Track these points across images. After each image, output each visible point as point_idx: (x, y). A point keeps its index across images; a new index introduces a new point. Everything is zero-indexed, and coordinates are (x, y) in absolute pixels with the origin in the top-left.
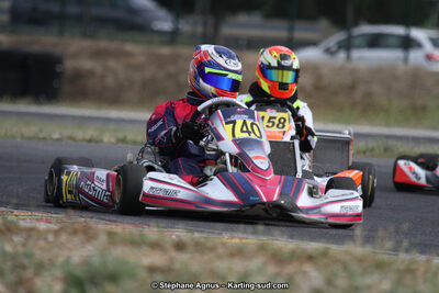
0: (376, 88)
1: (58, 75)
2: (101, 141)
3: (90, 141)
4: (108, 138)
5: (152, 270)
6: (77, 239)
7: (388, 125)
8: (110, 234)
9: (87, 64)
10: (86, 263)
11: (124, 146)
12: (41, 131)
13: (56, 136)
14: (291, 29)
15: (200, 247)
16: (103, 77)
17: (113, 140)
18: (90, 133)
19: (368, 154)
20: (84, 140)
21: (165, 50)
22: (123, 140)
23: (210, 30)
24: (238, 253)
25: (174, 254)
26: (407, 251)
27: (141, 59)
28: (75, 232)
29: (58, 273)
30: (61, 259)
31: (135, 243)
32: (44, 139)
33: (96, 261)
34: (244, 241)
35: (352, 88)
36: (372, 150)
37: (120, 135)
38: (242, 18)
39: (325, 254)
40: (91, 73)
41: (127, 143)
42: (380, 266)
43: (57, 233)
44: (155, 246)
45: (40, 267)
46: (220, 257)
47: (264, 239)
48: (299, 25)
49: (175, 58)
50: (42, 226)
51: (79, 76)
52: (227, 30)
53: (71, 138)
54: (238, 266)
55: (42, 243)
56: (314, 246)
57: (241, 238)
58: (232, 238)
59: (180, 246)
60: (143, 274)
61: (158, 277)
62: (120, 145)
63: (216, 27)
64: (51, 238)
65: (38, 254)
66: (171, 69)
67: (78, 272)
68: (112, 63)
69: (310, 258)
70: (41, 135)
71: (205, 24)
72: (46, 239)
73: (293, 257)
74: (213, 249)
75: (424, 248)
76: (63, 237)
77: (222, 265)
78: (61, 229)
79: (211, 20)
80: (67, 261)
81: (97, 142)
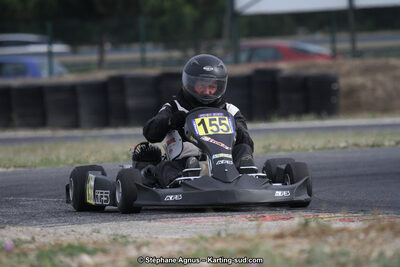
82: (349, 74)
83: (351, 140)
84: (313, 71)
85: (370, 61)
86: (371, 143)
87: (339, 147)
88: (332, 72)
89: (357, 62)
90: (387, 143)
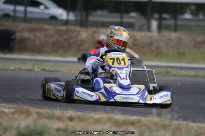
0: (162, 44)
1: (13, 40)
2: (34, 71)
3: (28, 70)
4: (37, 69)
5: (58, 130)
6: (23, 116)
7: (168, 61)
8: (38, 114)
9: (26, 35)
10: (27, 127)
11: (44, 72)
12: (5, 66)
13: (12, 68)
14: (122, 17)
15: (81, 119)
16: (34, 41)
17: (39, 70)
18: (28, 66)
19: (158, 75)
20: (26, 70)
21: (63, 28)
22: (44, 70)
23: (84, 18)
24: (98, 121)
25: (68, 122)
26: (177, 120)
27: (52, 32)
28: (22, 113)
29: (14, 132)
30: (15, 126)
31: (50, 118)
32: (7, 70)
33: (32, 126)
34: (101, 116)
35: (150, 44)
36: (160, 73)
37: (43, 68)
38: (99, 13)
39: (139, 121)
40: (29, 39)
41: (46, 71)
42: (164, 127)
43: (13, 114)
44: (59, 119)
45: (6, 129)
46: (90, 123)
47: (111, 115)
48: (125, 15)
49: (67, 31)
50: (6, 110)
51: (23, 40)
52: (92, 18)
53: (19, 69)
54: (98, 127)
55: (6, 118)
56: (134, 118)
57: (100, 115)
58: (96, 114)
59: (71, 119)
60: (54, 132)
61: (61, 133)
62: (43, 72)
63: (87, 17)
64: (11, 116)
65: (5, 123)
66: (66, 37)
67: (23, 131)
68: (38, 34)
69: (132, 124)
70: (5, 68)
71: (81, 15)
72: (8, 116)
73: (124, 123)
74: (87, 120)
75: (185, 118)
76: (16, 115)
77: (91, 128)
78: (16, 112)
79: (84, 14)
80: (18, 127)
81: (31, 71)
82: (21, 31)
83: (17, 67)
84: (3, 28)
85: (34, 25)
86: (27, 69)
87: (10, 69)
88: (12, 29)
89: (27, 25)
90: (36, 70)
